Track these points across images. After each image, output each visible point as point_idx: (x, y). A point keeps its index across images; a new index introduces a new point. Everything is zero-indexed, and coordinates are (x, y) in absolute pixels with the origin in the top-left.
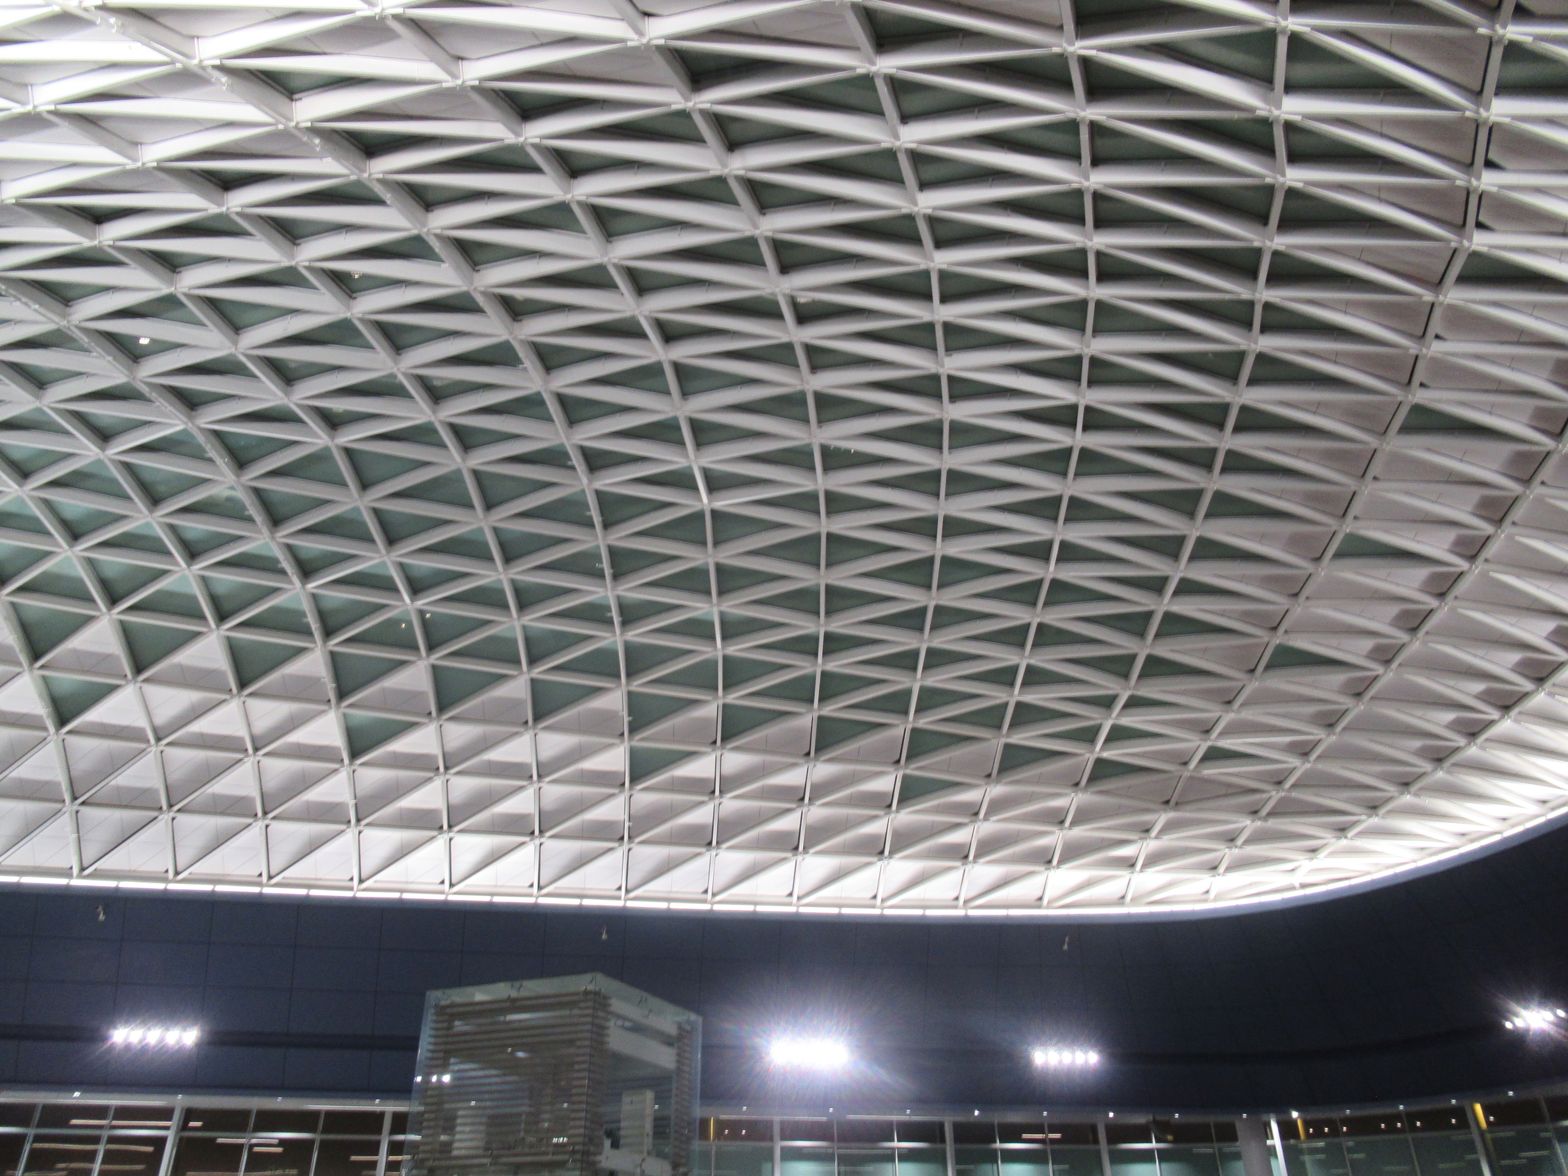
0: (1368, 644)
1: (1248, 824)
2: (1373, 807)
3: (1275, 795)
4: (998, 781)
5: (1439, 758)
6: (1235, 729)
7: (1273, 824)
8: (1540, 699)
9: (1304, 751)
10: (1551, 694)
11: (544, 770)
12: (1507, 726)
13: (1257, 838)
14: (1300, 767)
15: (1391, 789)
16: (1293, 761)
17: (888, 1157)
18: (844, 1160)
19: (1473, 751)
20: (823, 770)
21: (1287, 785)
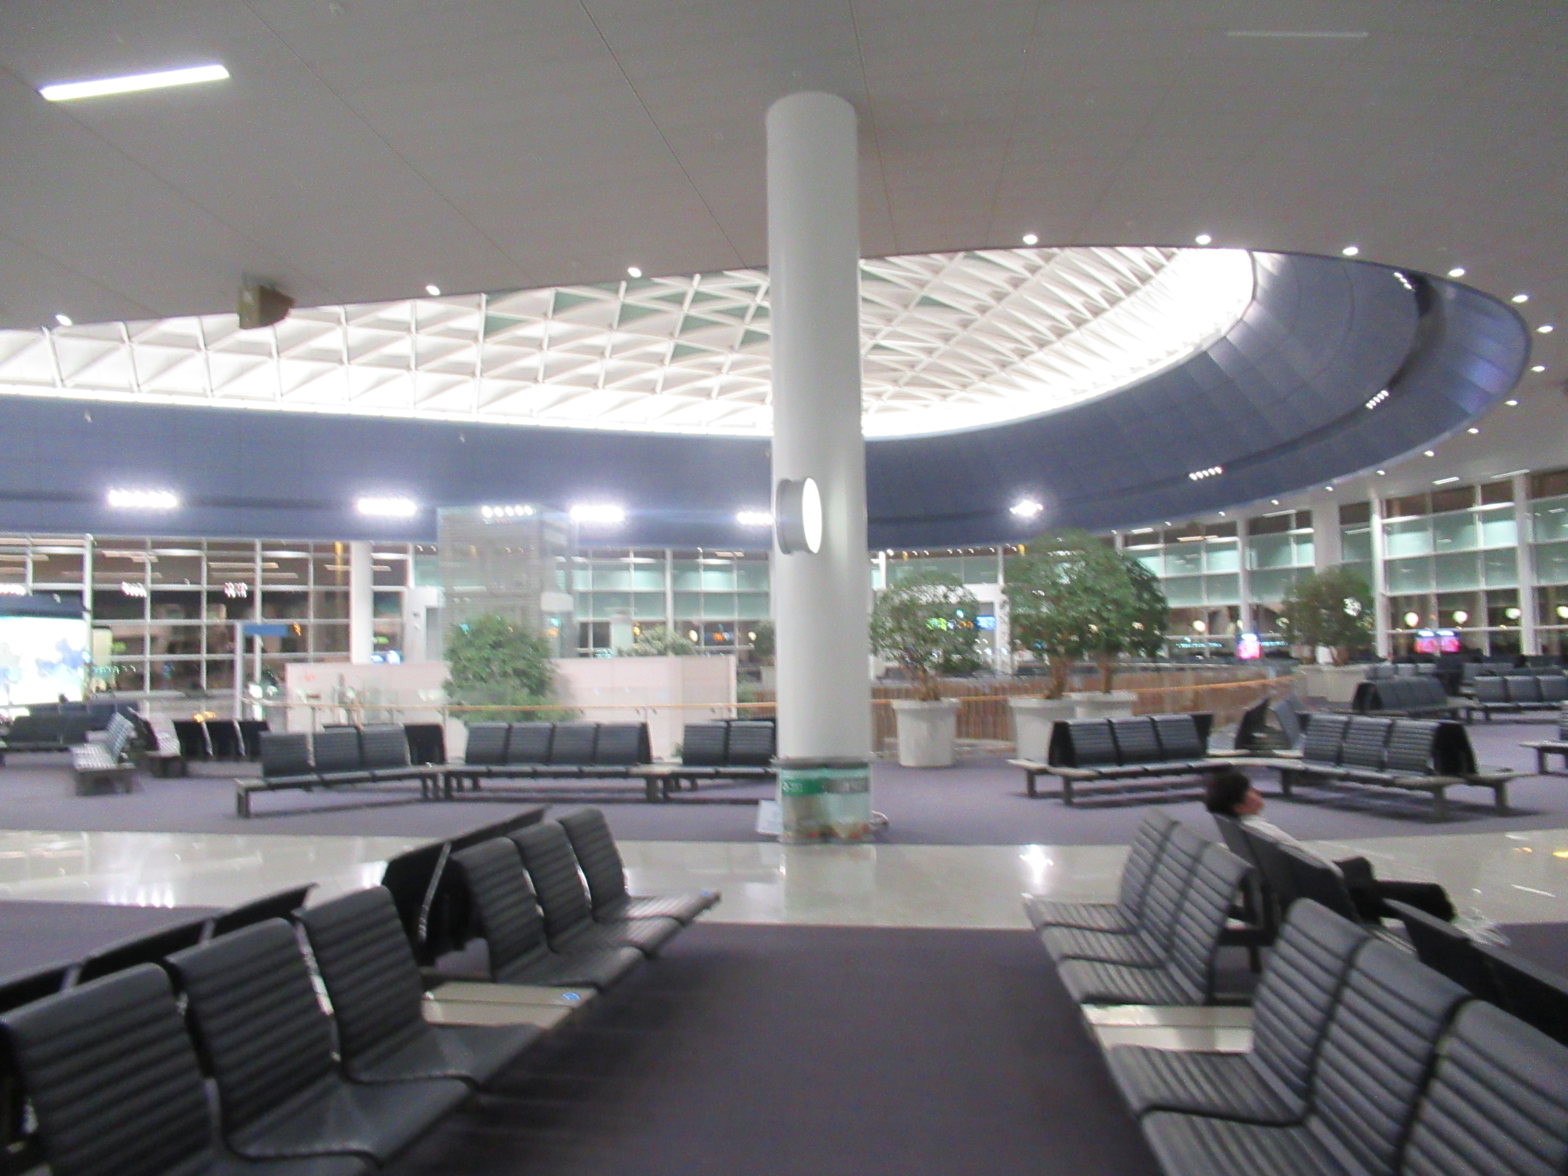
0: (973, 303)
1: (890, 389)
2: (964, 386)
3: (909, 374)
4: (737, 352)
5: (1003, 365)
6: (891, 335)
7: (906, 390)
8: (1058, 345)
9: (930, 351)
10: (1064, 344)
11: (420, 326)
12: (1040, 355)
13: (896, 396)
14: (925, 359)
15: (975, 378)
16: (922, 356)
17: (626, 567)
18: (595, 568)
19: (1022, 365)
20: (620, 337)
21: (917, 369)
